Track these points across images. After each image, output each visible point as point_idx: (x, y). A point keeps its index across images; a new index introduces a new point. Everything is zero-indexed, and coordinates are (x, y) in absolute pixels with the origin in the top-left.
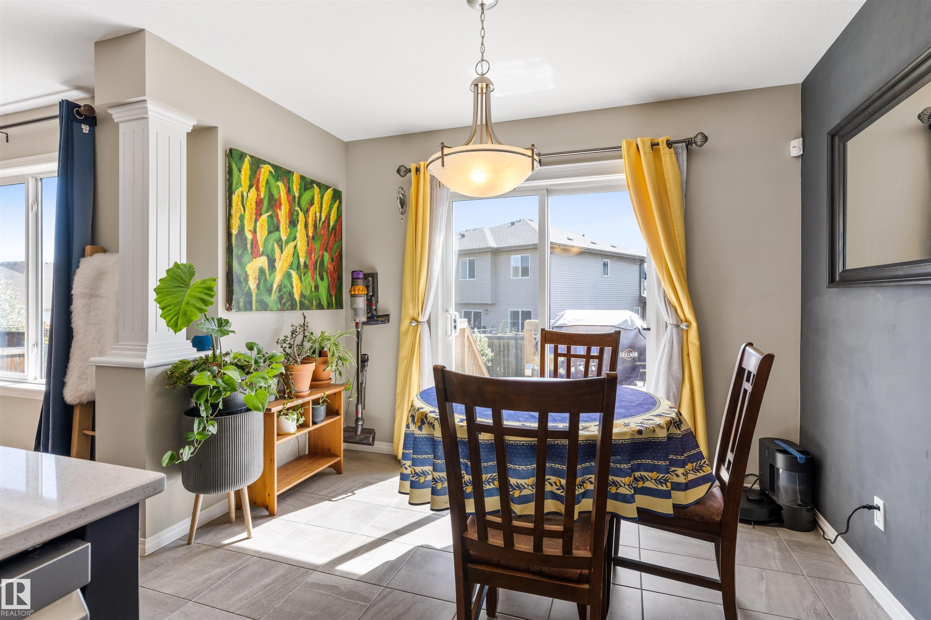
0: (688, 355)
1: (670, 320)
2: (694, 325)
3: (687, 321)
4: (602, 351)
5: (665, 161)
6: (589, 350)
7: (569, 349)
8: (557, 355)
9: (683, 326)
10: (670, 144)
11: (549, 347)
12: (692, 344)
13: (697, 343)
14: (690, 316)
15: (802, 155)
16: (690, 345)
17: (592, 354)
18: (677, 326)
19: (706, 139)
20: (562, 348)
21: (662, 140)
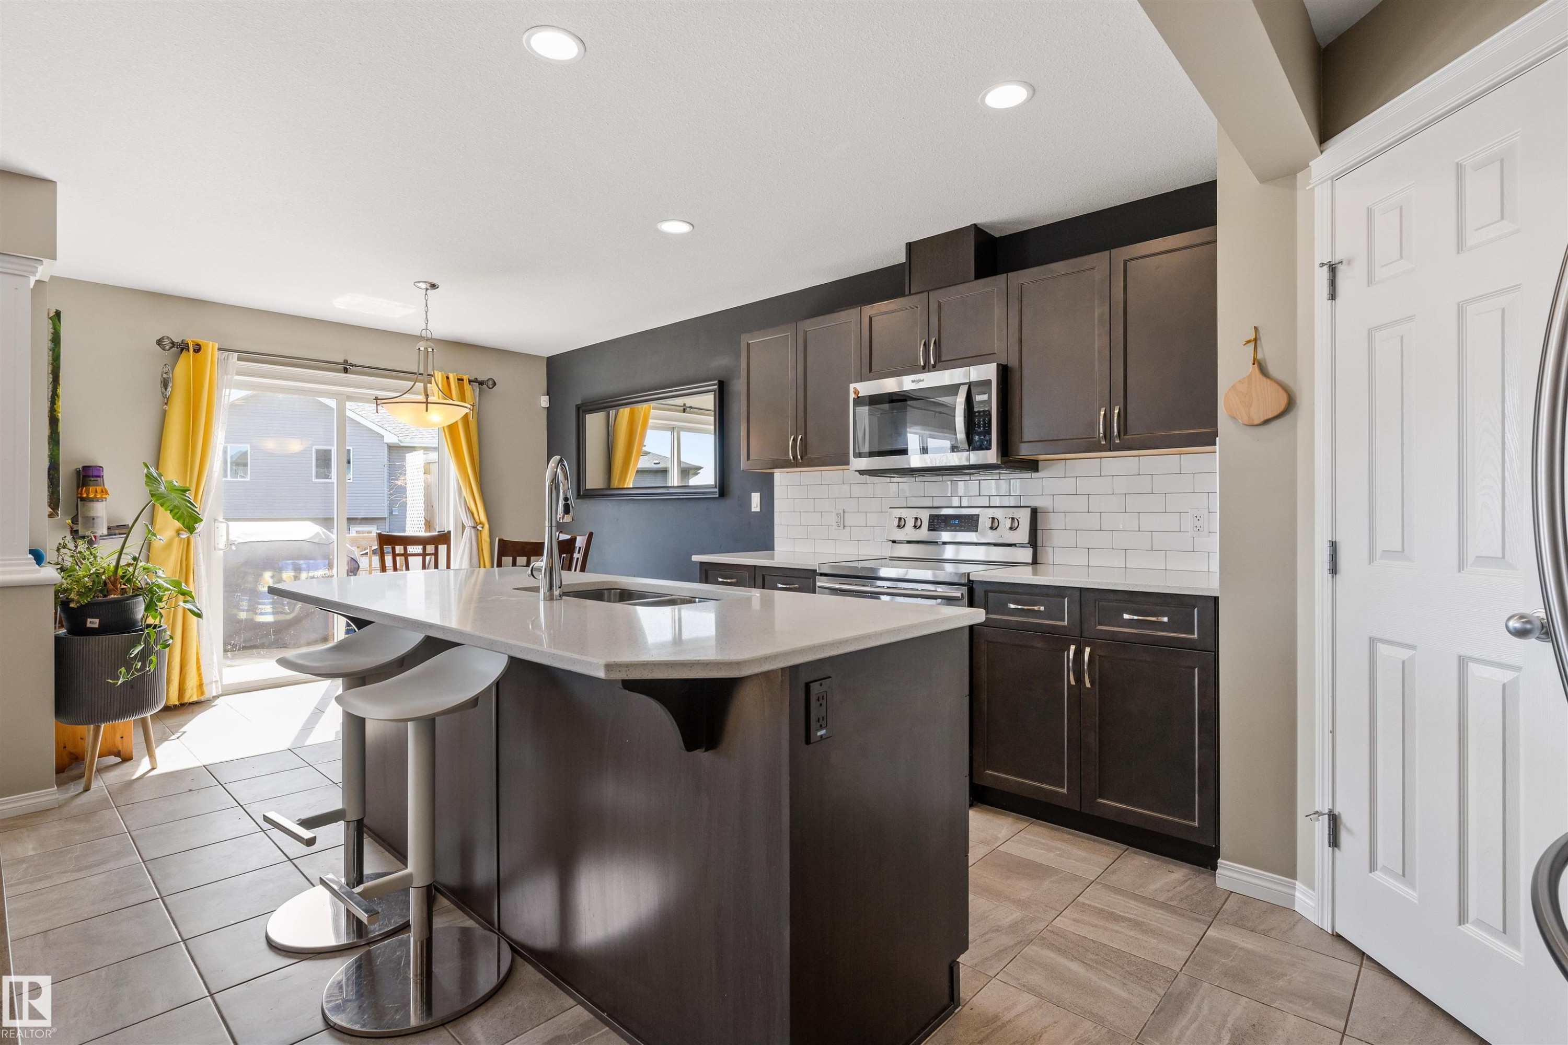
0: (482, 550)
1: (468, 523)
2: (487, 526)
3: (481, 523)
4: (436, 549)
5: (468, 395)
6: (424, 549)
7: (405, 549)
8: (395, 555)
9: (479, 528)
10: (470, 381)
11: (387, 548)
12: (485, 541)
13: (488, 540)
14: (483, 518)
15: (547, 408)
16: (483, 542)
17: (427, 552)
18: (475, 528)
19: (495, 384)
20: (399, 549)
21: (466, 378)
